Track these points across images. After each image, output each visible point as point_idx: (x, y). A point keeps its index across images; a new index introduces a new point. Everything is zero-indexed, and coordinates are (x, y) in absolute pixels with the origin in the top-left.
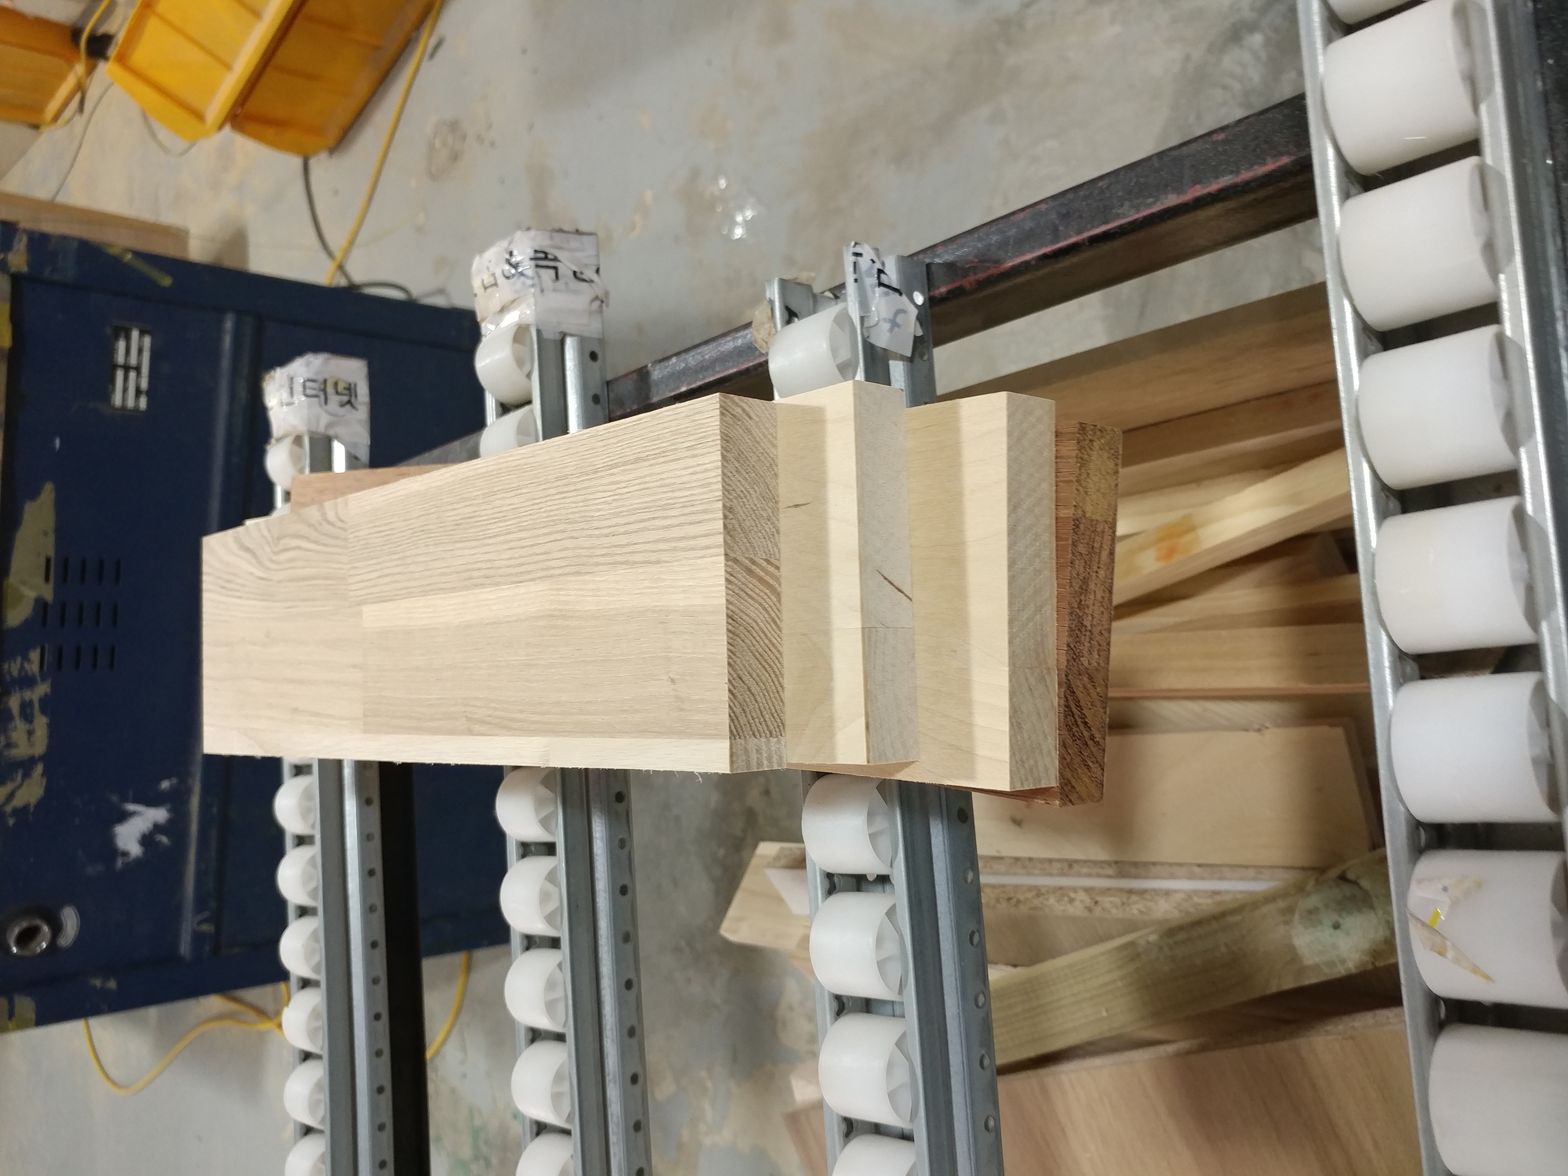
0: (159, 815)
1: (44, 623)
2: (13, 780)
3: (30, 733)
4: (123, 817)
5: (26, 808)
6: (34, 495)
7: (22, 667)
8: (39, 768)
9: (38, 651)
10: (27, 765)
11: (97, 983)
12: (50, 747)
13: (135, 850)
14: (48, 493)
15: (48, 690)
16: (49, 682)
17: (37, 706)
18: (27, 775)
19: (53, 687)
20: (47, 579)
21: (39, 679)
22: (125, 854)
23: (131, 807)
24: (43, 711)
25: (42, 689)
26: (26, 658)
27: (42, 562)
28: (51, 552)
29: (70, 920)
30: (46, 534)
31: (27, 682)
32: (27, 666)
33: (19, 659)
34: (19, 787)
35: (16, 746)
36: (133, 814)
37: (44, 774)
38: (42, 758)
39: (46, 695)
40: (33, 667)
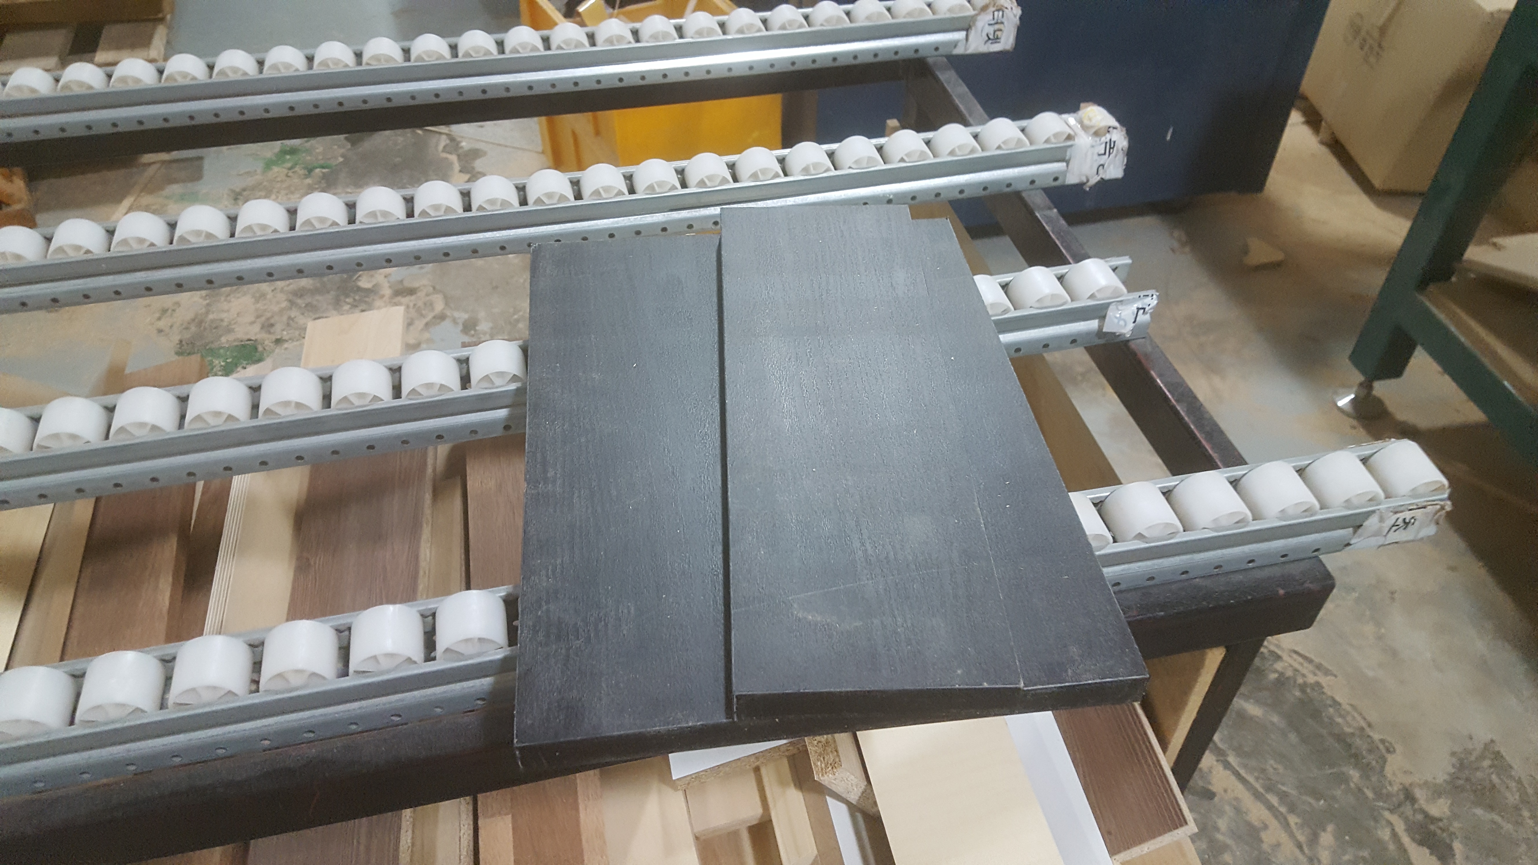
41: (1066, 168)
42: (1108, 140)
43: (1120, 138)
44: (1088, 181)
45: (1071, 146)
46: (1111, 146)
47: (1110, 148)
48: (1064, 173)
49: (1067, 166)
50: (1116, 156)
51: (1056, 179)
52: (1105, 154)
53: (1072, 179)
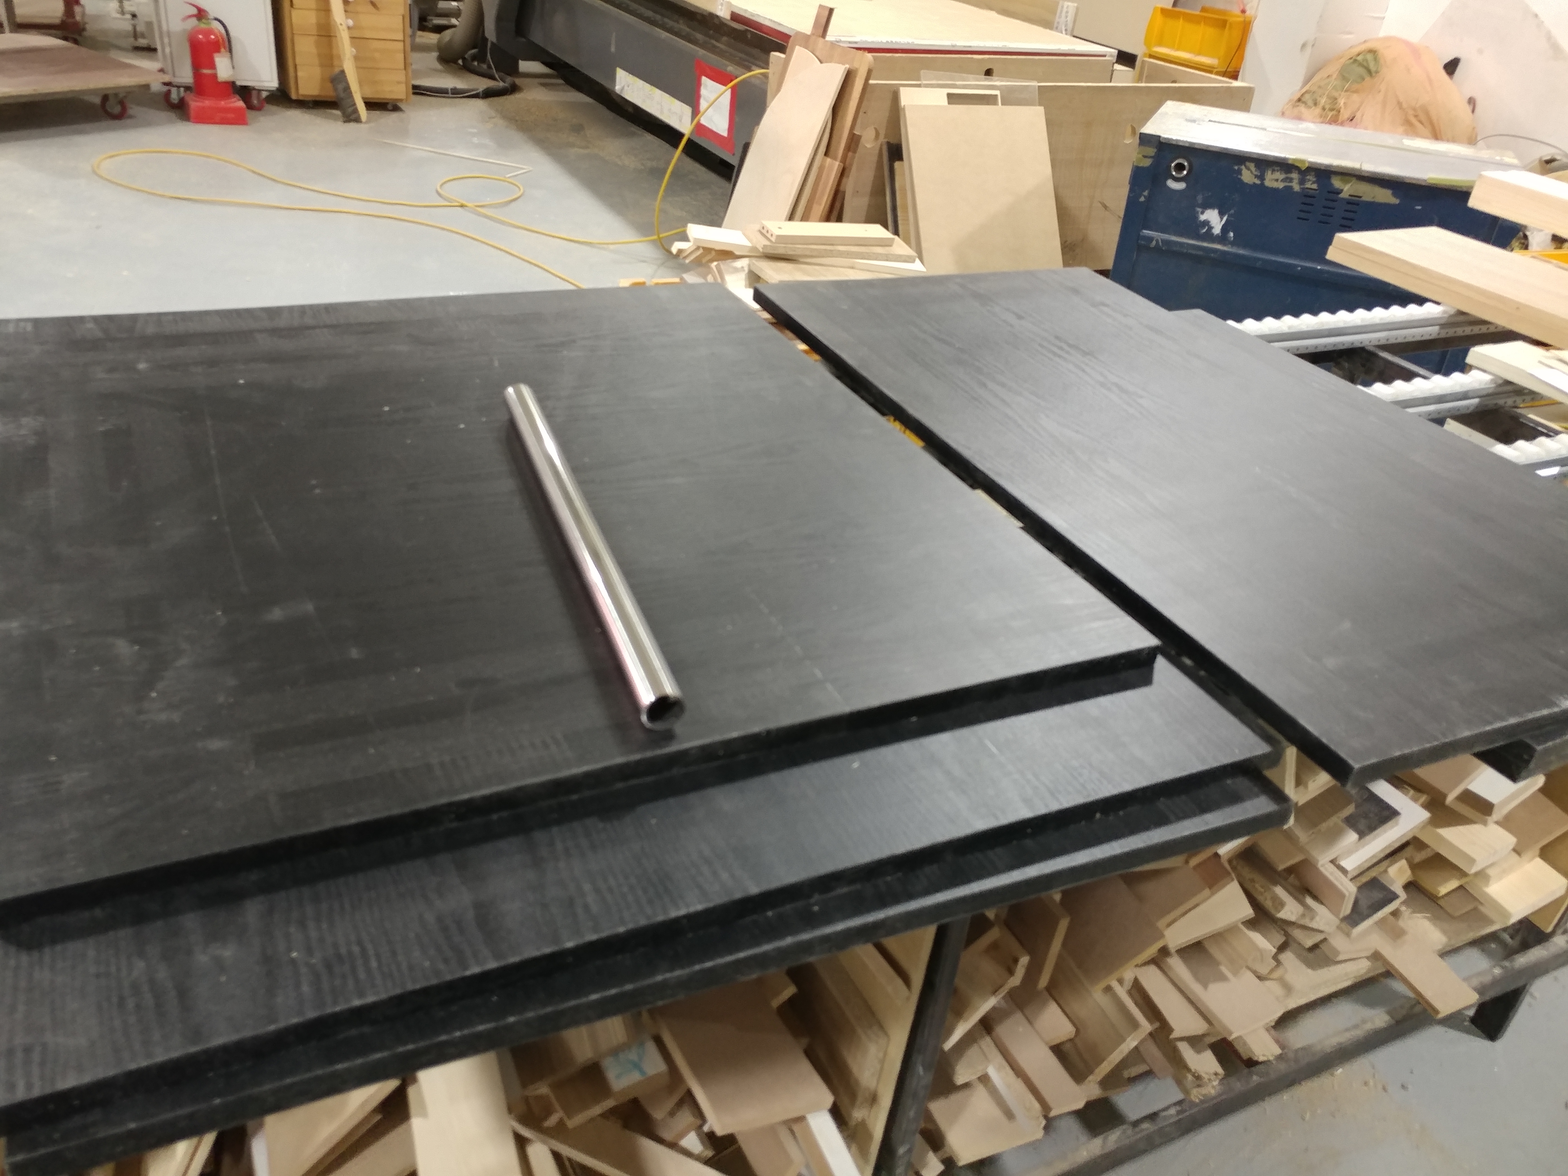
0: (1217, 230)
1: (1329, 192)
2: (1256, 171)
3: (1277, 180)
4: (1221, 214)
5: (1241, 174)
6: (1395, 195)
7: (1309, 180)
8: (1258, 182)
9: (1317, 188)
10: (1262, 177)
11: (1146, 193)
12: (1267, 188)
13: (1203, 218)
14: (1395, 201)
15: (1295, 190)
16: (1299, 190)
17: (1290, 184)
18: (1256, 176)
19: (1297, 192)
20: (1350, 195)
21: (1302, 187)
22: (1203, 213)
23: (1225, 218)
24: (1285, 187)
25: (1296, 187)
26: (1314, 183)
27: (1360, 195)
28: (1364, 199)
29: (1180, 186)
30: (1373, 198)
31: (1302, 182)
32: (1310, 182)
33: (1314, 179)
34: (1251, 172)
35: (1272, 174)
36: (1222, 219)
37: (1254, 183)
38: (1262, 184)
39: (1294, 189)
40: (1308, 185)
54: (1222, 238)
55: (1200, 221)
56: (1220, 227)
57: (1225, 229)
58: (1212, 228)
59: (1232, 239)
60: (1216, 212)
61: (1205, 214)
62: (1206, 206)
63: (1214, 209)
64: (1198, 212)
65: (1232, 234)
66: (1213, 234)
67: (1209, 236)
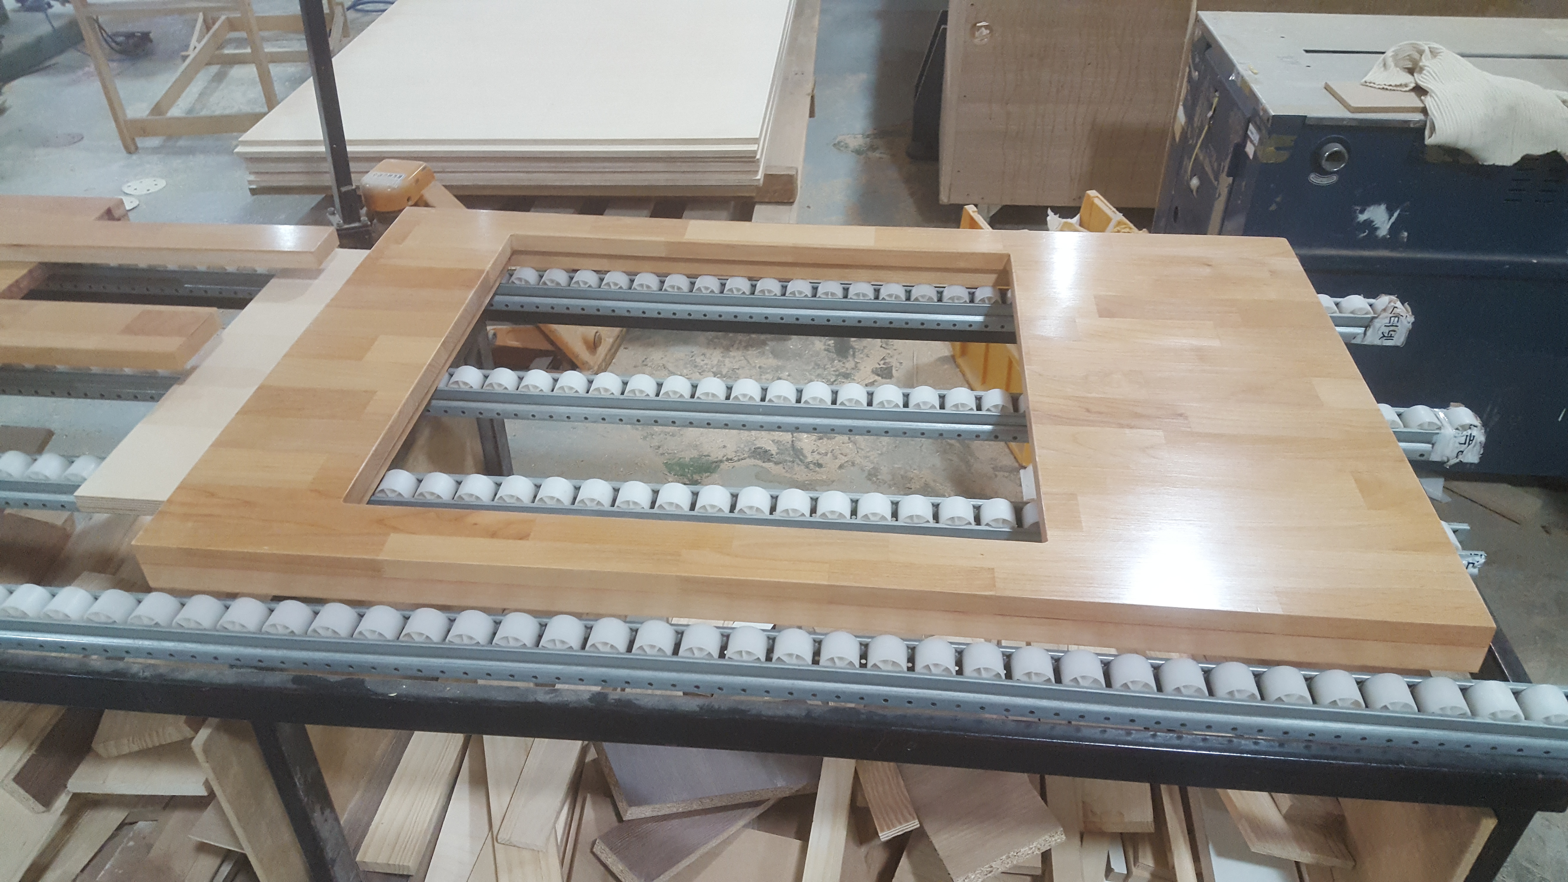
0: (1383, 231)
4: (1391, 209)
13: (1362, 218)
22: (1362, 212)
23: (1396, 215)
29: (1331, 180)
36: (1391, 215)
41: (1431, 449)
42: (1469, 434)
43: (1480, 435)
44: (1448, 461)
45: (1438, 433)
46: (1470, 439)
47: (1470, 440)
48: (1430, 453)
49: (1433, 447)
50: (1474, 446)
51: (1422, 455)
52: (1465, 444)
53: (1435, 457)
54: (1391, 241)
55: (1359, 222)
56: (1388, 227)
57: (1394, 229)
58: (1377, 229)
59: (1405, 240)
60: (1383, 207)
61: (1366, 212)
62: (1367, 202)
63: (1380, 205)
64: (1355, 212)
65: (1406, 234)
66: (1376, 237)
67: (1373, 241)
